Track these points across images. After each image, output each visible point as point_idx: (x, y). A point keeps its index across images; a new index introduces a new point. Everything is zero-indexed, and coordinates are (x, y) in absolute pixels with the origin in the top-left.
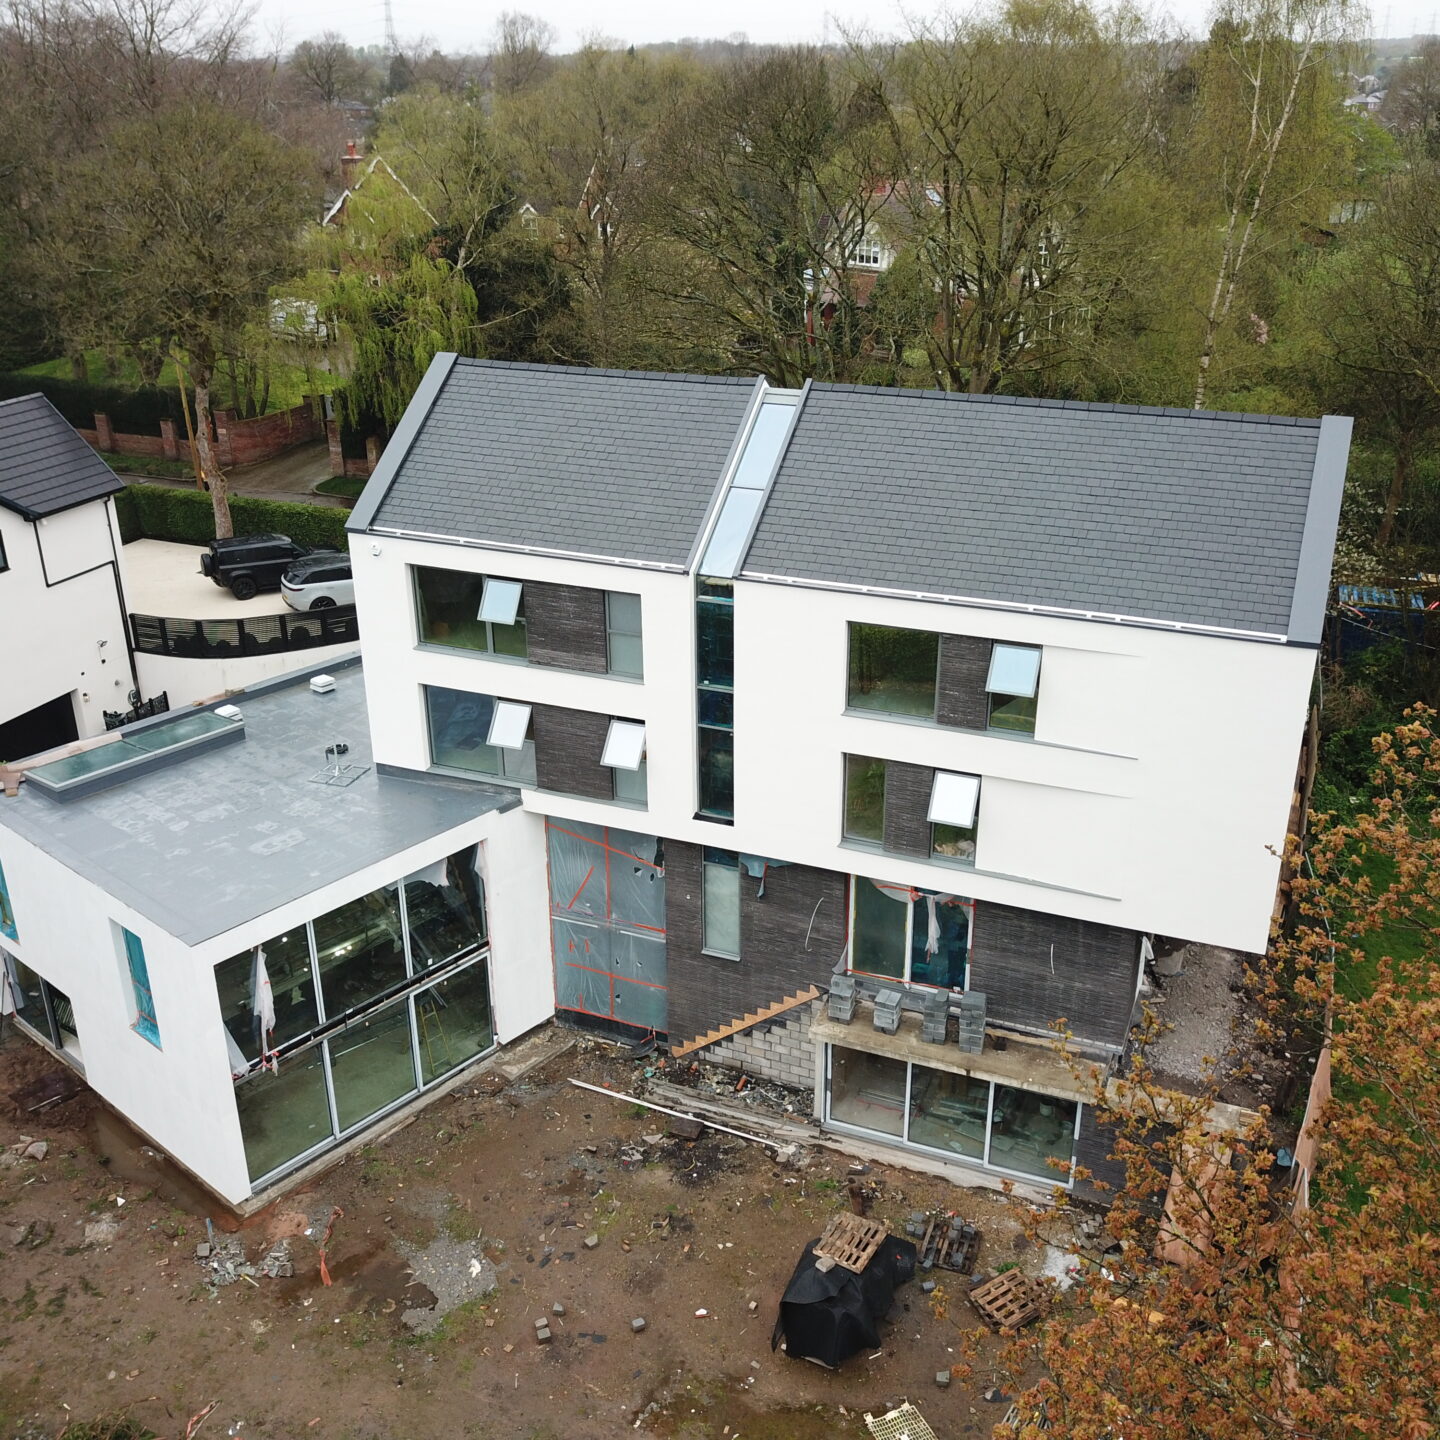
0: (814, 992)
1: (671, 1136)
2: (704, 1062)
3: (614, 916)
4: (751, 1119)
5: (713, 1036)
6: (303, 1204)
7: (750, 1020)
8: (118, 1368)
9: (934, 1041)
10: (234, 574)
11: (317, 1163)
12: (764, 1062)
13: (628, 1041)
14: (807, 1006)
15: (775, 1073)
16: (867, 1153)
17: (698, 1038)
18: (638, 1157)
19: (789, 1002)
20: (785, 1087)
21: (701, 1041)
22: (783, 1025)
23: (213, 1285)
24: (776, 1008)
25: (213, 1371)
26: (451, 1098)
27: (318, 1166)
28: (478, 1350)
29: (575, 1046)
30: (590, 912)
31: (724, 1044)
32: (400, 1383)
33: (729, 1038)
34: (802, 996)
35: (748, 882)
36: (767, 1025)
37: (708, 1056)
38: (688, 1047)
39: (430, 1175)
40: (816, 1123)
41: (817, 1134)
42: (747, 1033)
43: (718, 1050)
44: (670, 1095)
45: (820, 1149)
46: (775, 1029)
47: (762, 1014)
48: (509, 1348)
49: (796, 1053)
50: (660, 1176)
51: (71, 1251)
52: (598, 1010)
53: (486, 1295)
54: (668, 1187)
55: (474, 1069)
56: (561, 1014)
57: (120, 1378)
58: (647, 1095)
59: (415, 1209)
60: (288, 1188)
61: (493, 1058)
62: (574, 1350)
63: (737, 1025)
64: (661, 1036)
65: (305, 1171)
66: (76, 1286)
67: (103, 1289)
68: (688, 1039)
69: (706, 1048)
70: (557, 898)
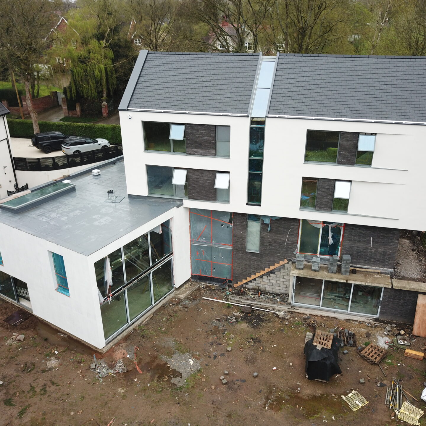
0: (286, 261)
1: (243, 312)
2: (245, 288)
3: (213, 242)
4: (267, 305)
5: (249, 279)
6: (124, 347)
7: (262, 272)
8: (74, 411)
9: (333, 273)
10: (44, 144)
11: (124, 333)
12: (267, 286)
13: (217, 283)
14: (283, 266)
15: (270, 289)
16: (308, 312)
17: (243, 280)
18: (234, 320)
19: (277, 265)
20: (274, 294)
21: (244, 281)
22: (274, 273)
23: (100, 378)
24: (272, 268)
25: (109, 408)
26: (163, 307)
27: (125, 334)
28: (202, 389)
29: (199, 287)
30: (204, 241)
31: (253, 281)
32: (179, 404)
33: (255, 279)
34: (281, 263)
35: (264, 226)
36: (268, 274)
37: (247, 286)
38: (240, 283)
39: (165, 333)
40: (290, 304)
41: (290, 308)
42: (261, 277)
43: (250, 283)
44: (237, 299)
45: (292, 312)
46: (271, 275)
47: (267, 270)
48: (213, 387)
49: (278, 282)
50: (244, 326)
51: (43, 371)
52: (206, 274)
53: (199, 371)
54: (248, 329)
55: (168, 297)
56: (193, 277)
57: (75, 414)
58: (229, 300)
59: (163, 345)
60: (116, 342)
61: (174, 293)
62: (236, 386)
63: (258, 274)
64: (230, 281)
65: (121, 336)
66: (49, 383)
67: (60, 383)
68: (240, 281)
69: (246, 283)
70: (193, 237)
